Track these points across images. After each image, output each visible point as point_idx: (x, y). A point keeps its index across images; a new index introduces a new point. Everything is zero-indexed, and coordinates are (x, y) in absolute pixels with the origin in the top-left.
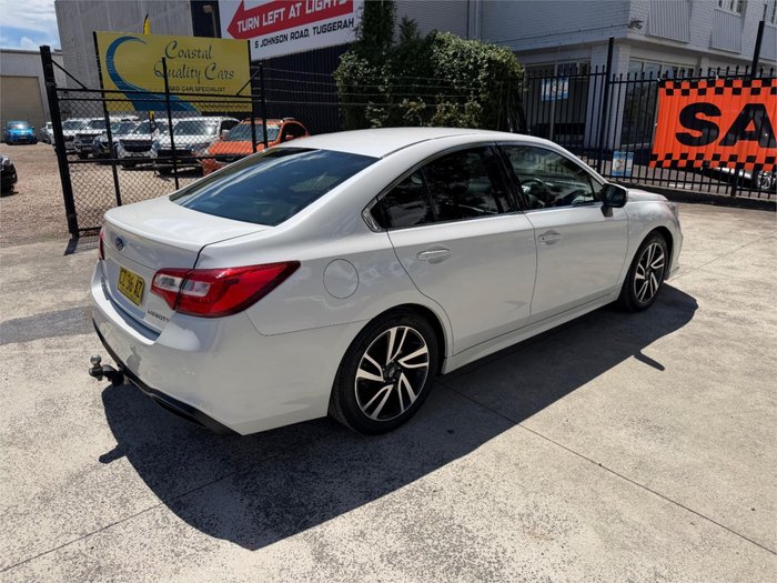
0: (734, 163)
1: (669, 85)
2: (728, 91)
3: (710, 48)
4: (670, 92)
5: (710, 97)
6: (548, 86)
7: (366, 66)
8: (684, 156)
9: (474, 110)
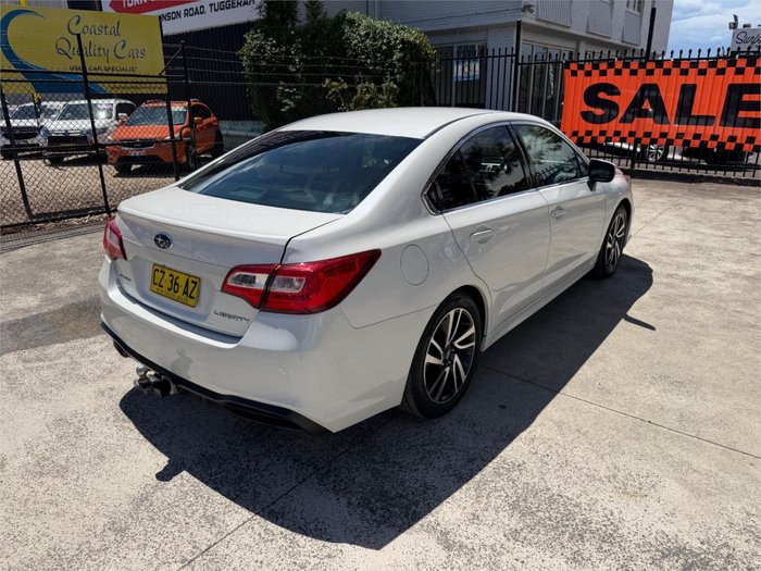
0: (632, 139)
1: (574, 66)
2: (626, 72)
3: (588, 32)
4: (574, 73)
5: (610, 78)
6: (460, 67)
7: (273, 45)
8: (588, 133)
9: (392, 91)
